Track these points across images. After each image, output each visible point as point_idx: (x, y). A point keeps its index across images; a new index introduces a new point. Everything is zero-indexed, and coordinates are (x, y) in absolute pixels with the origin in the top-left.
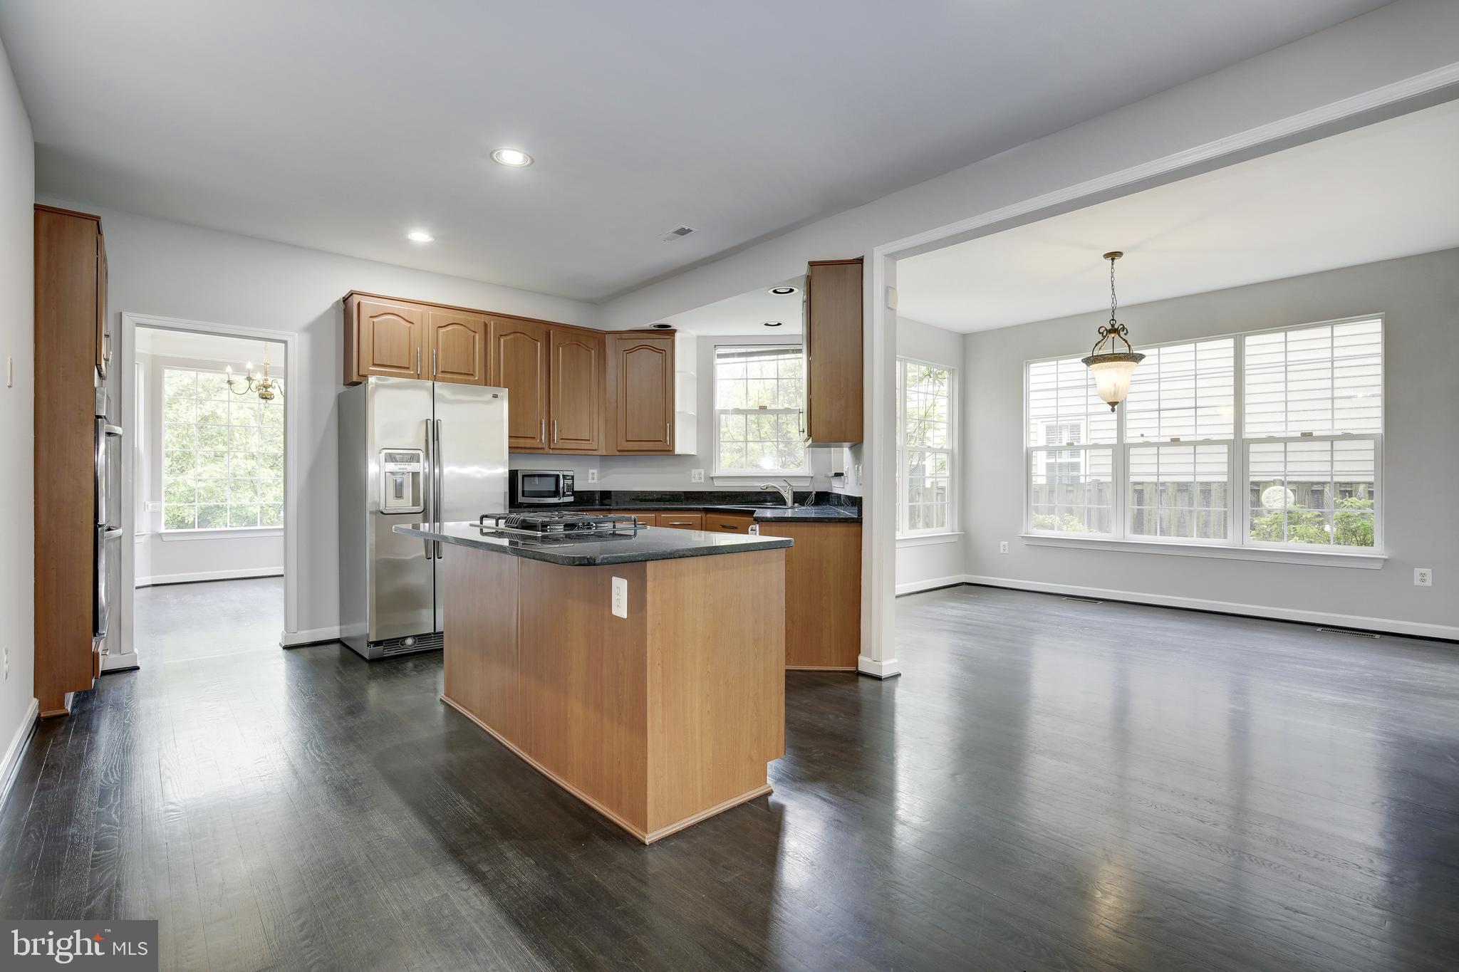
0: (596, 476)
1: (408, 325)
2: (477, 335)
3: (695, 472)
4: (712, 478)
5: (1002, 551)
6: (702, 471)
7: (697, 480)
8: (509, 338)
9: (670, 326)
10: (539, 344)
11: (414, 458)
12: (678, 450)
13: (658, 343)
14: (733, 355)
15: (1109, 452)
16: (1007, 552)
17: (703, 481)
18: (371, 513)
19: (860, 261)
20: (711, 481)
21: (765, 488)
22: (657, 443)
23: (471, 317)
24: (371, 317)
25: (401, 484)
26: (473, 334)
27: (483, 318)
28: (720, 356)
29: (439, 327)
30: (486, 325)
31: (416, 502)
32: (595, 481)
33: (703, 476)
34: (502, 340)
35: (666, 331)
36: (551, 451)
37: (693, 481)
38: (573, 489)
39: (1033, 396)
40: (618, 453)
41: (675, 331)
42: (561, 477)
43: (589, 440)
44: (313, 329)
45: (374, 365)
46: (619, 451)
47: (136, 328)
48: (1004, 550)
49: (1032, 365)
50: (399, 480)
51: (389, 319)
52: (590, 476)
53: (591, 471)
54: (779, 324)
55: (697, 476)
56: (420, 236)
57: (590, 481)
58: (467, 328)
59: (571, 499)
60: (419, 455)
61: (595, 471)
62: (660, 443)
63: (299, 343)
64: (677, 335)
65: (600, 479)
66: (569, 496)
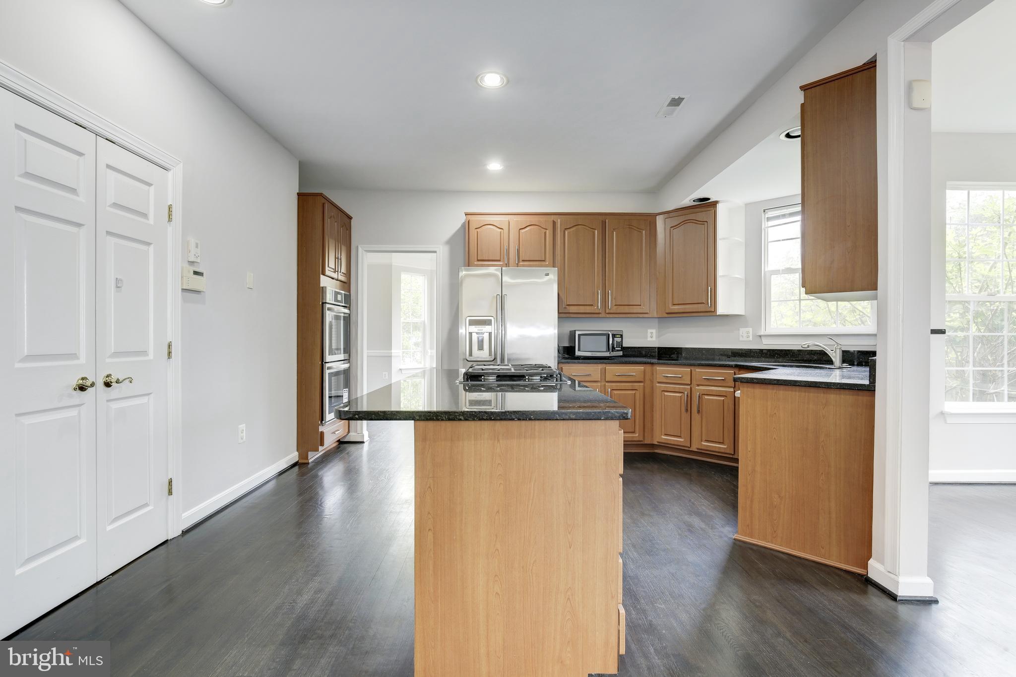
0: (654, 335)
1: (500, 230)
2: (548, 231)
3: (743, 331)
4: (760, 336)
6: (750, 330)
7: (745, 339)
8: (572, 229)
9: (709, 199)
10: (596, 231)
11: (487, 323)
12: (720, 310)
13: (701, 216)
14: (784, 216)
17: (751, 338)
18: (461, 360)
20: (759, 337)
21: (806, 346)
22: (700, 305)
23: (543, 218)
24: (476, 229)
25: (482, 341)
26: (545, 230)
27: (552, 218)
28: (769, 219)
29: (520, 229)
30: (554, 223)
31: (490, 354)
32: (654, 339)
33: (750, 334)
34: (567, 232)
35: (706, 205)
36: (608, 316)
37: (741, 339)
38: (622, 346)
40: (666, 316)
41: (715, 204)
42: (611, 336)
43: (640, 305)
44: (450, 242)
45: (478, 260)
46: (667, 313)
47: (363, 252)
50: (480, 338)
51: (490, 228)
52: (649, 335)
53: (649, 331)
55: (745, 335)
56: (495, 166)
57: (649, 339)
58: (540, 227)
59: (621, 353)
60: (491, 320)
61: (654, 331)
62: (702, 305)
63: (443, 251)
64: (719, 207)
65: (658, 336)
66: (618, 351)
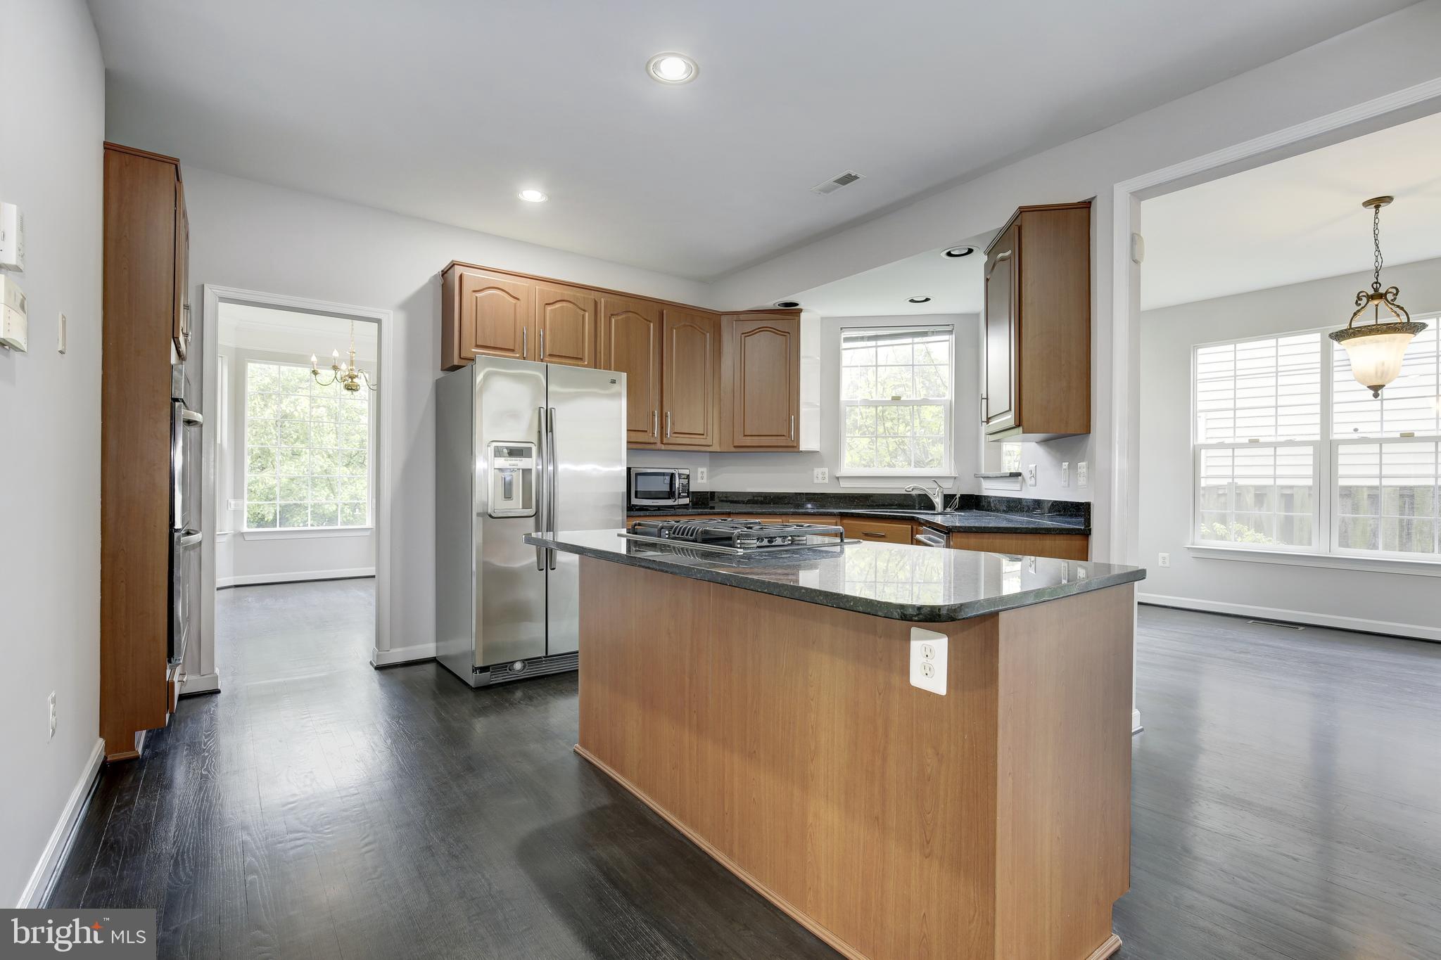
0: (705, 475)
1: (514, 301)
2: (587, 314)
3: (818, 471)
4: (838, 478)
5: (1160, 564)
6: (826, 470)
7: (820, 481)
8: (620, 318)
9: (796, 305)
10: (652, 324)
11: (525, 453)
12: (803, 447)
13: (780, 325)
14: (862, 338)
15: (1310, 450)
16: (1167, 565)
17: (826, 481)
18: (478, 515)
19: (1087, 205)
20: (836, 480)
21: (910, 489)
22: (779, 438)
23: (580, 294)
24: (474, 291)
25: (510, 483)
26: (582, 312)
27: (593, 295)
28: (847, 340)
29: (547, 304)
30: (596, 303)
31: (526, 505)
32: (705, 481)
33: (827, 476)
34: (613, 320)
35: (790, 310)
36: (663, 447)
37: (816, 481)
38: (688, 490)
39: (1200, 387)
40: (734, 450)
41: (801, 310)
42: (677, 476)
43: (703, 435)
44: (408, 306)
45: (477, 346)
46: (734, 447)
47: (220, 303)
48: (1164, 562)
49: (1200, 351)
50: (508, 479)
51: (493, 294)
52: (699, 475)
53: (700, 470)
54: (927, 300)
55: (820, 476)
56: (532, 195)
57: (700, 481)
58: (577, 306)
59: (687, 501)
60: (530, 448)
61: (704, 470)
62: (782, 438)
63: (394, 323)
64: (803, 315)
65: (710, 477)
66: (684, 497)
